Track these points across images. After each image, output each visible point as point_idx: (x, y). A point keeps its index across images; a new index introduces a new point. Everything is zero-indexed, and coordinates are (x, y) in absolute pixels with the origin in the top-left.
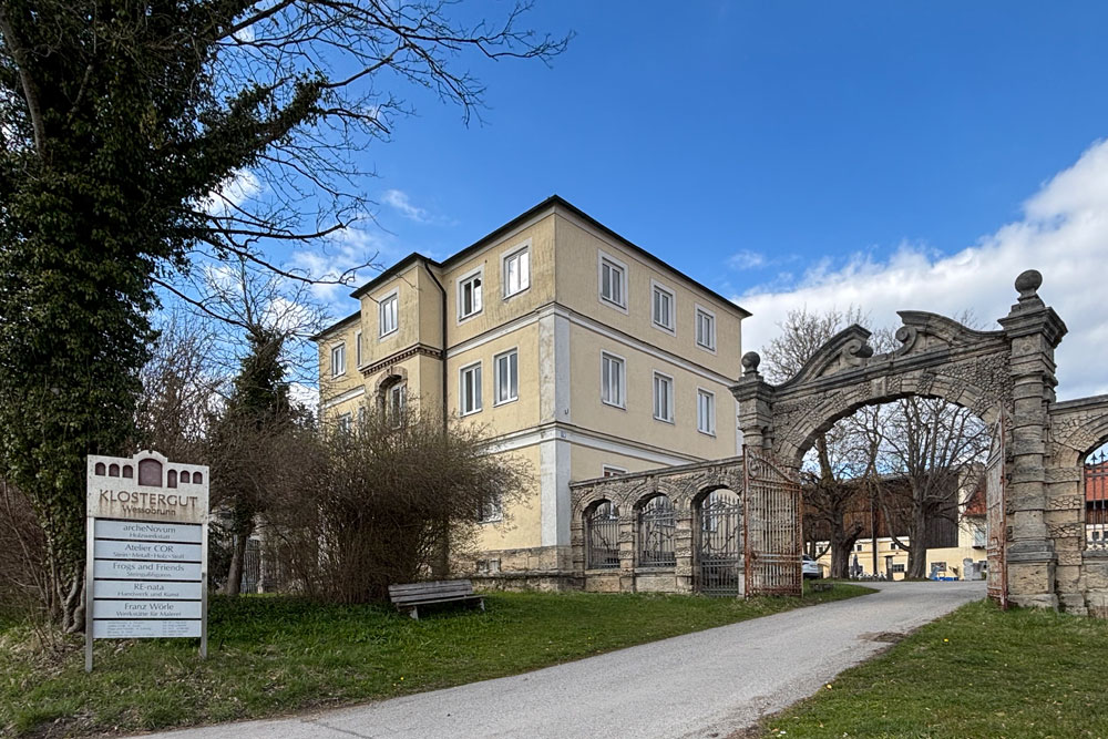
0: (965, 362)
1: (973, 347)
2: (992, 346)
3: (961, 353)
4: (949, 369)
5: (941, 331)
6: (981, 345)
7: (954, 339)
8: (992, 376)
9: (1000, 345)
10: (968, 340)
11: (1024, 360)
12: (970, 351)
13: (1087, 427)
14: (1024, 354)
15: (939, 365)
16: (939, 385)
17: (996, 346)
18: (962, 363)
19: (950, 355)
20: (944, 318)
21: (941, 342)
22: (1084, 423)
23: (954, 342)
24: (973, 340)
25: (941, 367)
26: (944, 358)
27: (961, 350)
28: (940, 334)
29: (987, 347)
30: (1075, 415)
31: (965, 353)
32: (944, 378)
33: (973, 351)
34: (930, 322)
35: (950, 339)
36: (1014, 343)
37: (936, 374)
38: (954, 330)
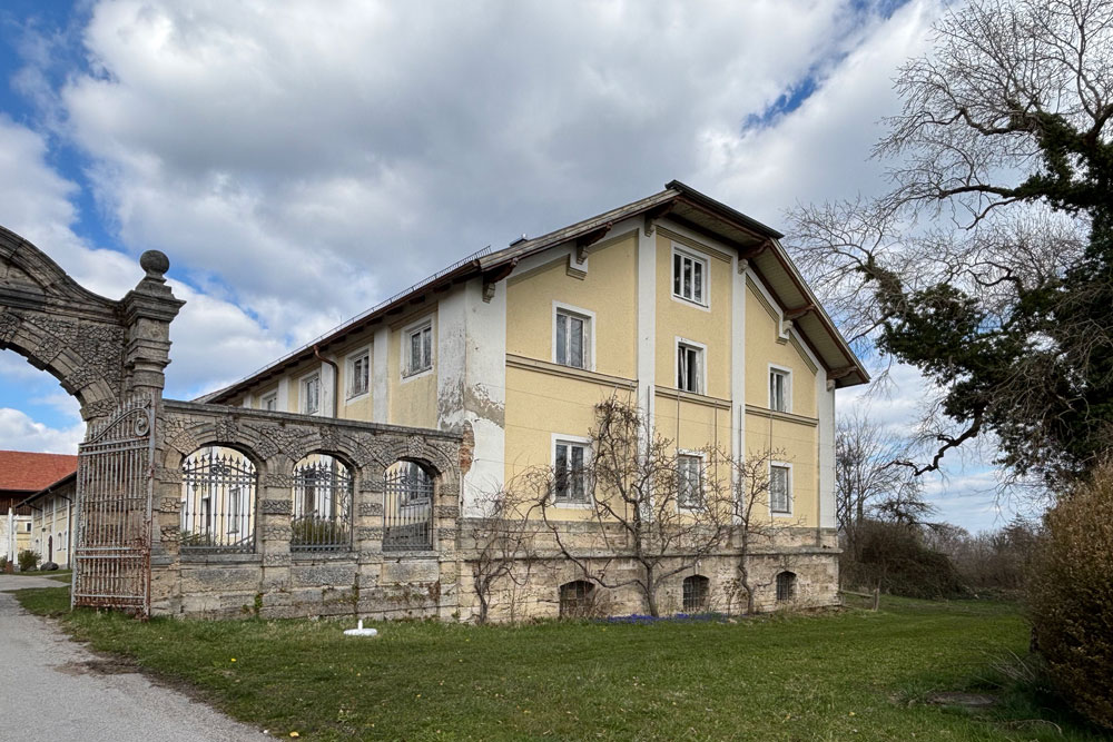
0: (65, 319)
1: (77, 306)
2: (99, 313)
3: (60, 307)
4: (41, 319)
5: (36, 268)
6: (86, 307)
7: (52, 285)
8: (97, 346)
9: (107, 315)
10: (71, 294)
11: (152, 345)
12: (72, 309)
13: (191, 432)
14: (151, 338)
15: (29, 309)
16: (26, 335)
17: (105, 315)
18: (59, 318)
19: (46, 304)
20: (42, 255)
21: (29, 281)
22: (188, 426)
23: (50, 289)
24: (79, 298)
25: (33, 314)
26: (38, 304)
27: (61, 303)
28: (32, 272)
29: (94, 312)
30: (180, 417)
31: (65, 308)
32: (34, 329)
33: (76, 310)
34: (20, 250)
35: (47, 283)
36: (142, 322)
37: (22, 320)
38: (53, 275)
